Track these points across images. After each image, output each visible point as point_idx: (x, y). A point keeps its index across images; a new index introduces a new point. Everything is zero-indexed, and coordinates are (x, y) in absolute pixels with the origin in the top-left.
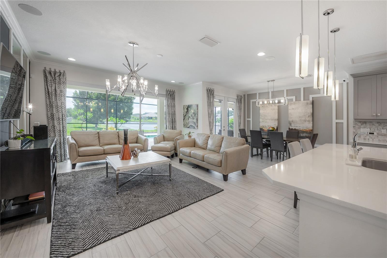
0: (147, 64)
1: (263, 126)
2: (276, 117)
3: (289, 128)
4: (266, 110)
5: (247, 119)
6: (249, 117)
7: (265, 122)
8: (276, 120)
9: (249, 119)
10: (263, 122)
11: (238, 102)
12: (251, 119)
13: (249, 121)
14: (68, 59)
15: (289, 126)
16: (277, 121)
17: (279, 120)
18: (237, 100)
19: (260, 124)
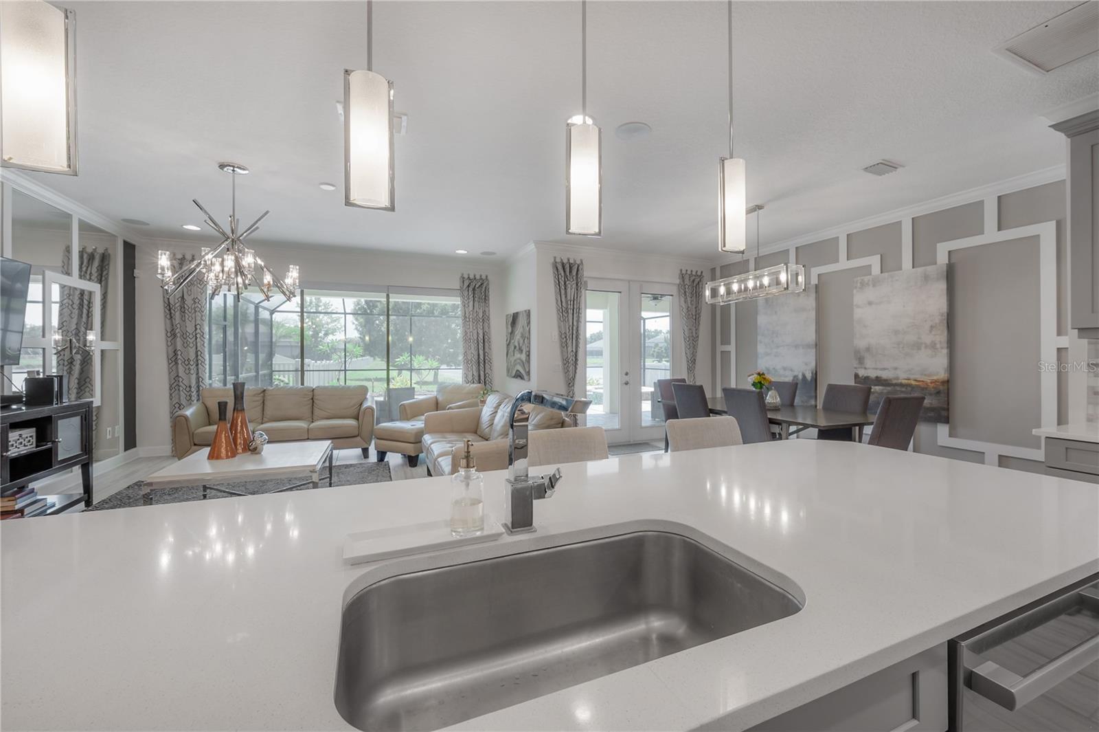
0: (267, 212)
1: (768, 370)
2: (811, 336)
3: (856, 376)
4: (776, 312)
5: (720, 348)
6: (726, 341)
7: (775, 356)
8: (808, 346)
9: (726, 348)
10: (767, 354)
11: (685, 295)
12: (732, 348)
13: (725, 354)
14: (184, 227)
15: (856, 368)
16: (814, 350)
17: (819, 346)
18: (682, 286)
19: (760, 361)
